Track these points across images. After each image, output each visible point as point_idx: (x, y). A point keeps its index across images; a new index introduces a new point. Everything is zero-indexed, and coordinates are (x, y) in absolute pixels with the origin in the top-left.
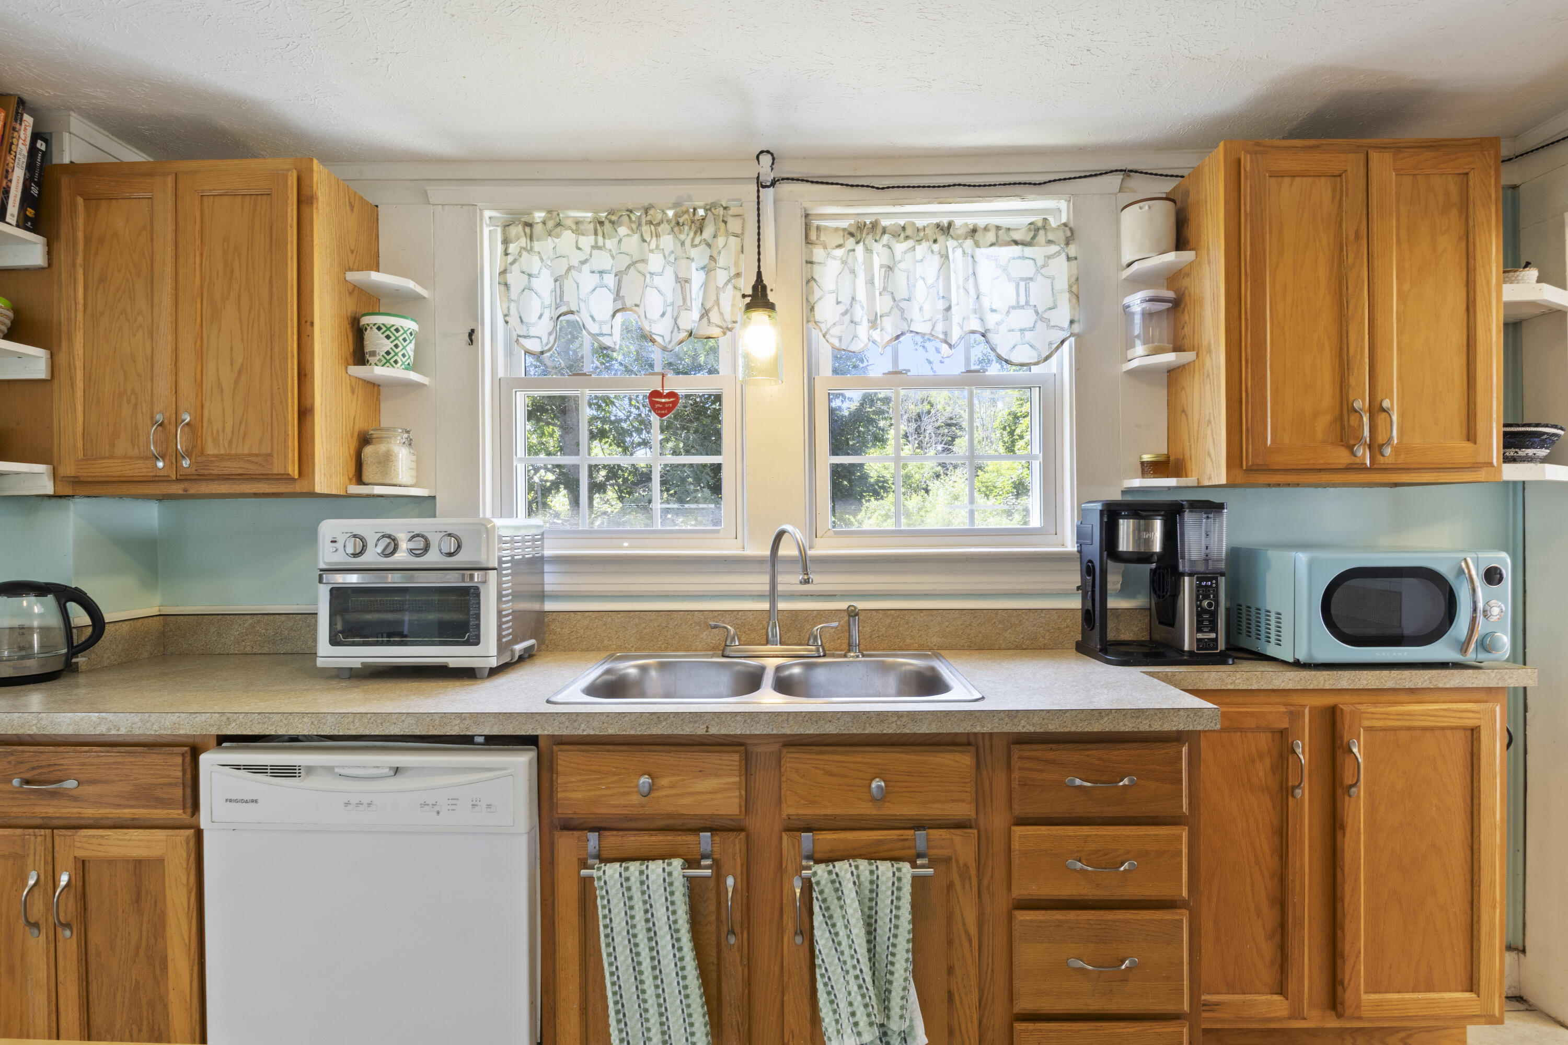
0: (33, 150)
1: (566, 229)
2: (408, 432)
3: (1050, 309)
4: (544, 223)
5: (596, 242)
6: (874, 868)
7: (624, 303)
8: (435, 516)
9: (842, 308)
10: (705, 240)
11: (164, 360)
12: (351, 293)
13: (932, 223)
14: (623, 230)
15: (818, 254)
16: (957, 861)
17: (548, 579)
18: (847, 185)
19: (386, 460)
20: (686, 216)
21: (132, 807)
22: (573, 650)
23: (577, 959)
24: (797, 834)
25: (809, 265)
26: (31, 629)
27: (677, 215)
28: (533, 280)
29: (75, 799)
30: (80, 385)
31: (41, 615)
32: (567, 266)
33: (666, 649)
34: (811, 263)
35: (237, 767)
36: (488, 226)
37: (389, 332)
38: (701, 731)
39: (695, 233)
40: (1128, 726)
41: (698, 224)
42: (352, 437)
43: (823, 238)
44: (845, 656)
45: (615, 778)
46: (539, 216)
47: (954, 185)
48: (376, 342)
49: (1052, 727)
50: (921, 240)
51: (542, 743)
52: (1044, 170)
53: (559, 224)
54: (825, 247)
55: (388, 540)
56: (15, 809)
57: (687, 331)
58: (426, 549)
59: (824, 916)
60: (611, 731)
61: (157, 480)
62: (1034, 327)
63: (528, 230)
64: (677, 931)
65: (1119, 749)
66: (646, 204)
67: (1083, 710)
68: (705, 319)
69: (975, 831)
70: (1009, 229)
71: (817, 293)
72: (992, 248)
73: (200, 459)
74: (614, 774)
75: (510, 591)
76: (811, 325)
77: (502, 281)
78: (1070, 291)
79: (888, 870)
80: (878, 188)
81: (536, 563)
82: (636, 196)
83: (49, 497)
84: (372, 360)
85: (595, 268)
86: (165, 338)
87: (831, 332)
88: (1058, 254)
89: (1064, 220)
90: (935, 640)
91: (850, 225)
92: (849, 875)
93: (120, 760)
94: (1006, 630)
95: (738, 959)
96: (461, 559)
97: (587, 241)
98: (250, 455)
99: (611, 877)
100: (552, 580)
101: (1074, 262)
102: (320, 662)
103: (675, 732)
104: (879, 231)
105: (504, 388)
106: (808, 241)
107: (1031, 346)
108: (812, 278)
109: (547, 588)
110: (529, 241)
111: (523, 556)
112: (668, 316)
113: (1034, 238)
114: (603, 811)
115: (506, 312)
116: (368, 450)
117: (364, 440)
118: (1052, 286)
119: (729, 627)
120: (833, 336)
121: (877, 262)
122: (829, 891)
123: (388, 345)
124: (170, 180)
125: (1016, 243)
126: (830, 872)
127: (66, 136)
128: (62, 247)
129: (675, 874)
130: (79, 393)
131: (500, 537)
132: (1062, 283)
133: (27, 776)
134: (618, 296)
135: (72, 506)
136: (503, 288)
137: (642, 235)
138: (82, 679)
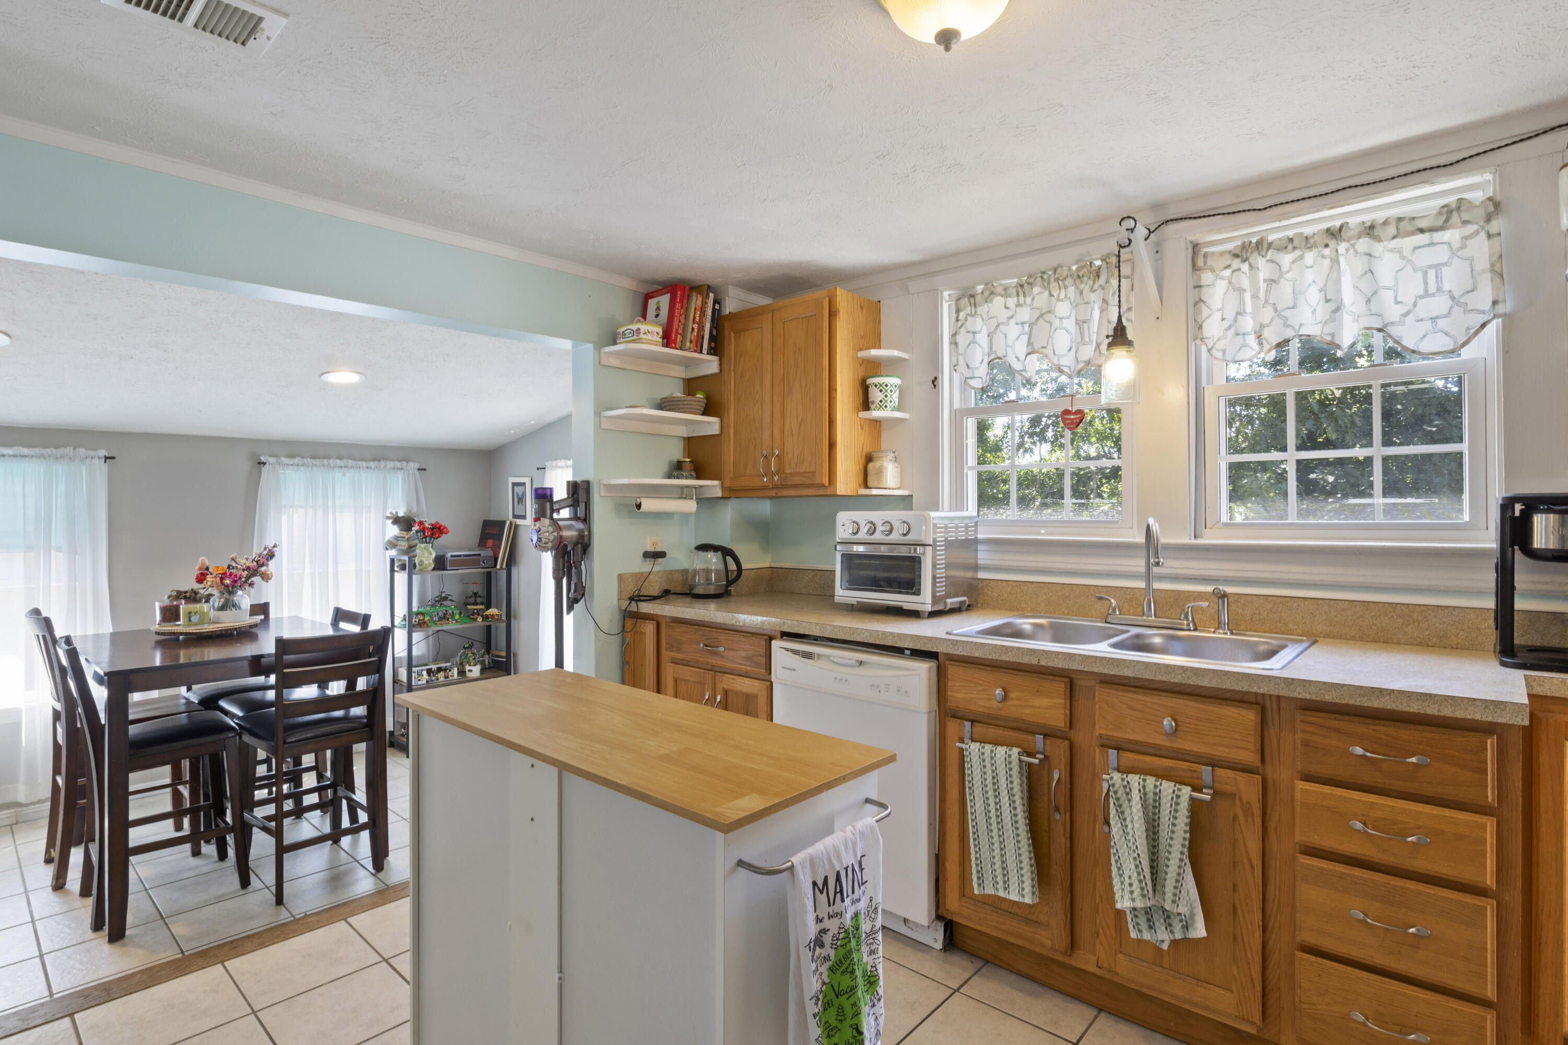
0: (714, 310)
1: (997, 296)
2: (894, 452)
3: (1468, 292)
4: (982, 293)
5: (1018, 301)
6: (1158, 783)
7: (1033, 348)
8: (912, 509)
9: (1226, 324)
10: (1101, 286)
11: (767, 419)
12: (861, 365)
13: (1322, 230)
14: (1036, 290)
15: (1206, 277)
16: (1241, 799)
17: (981, 555)
18: (1229, 213)
19: (880, 472)
20: (1085, 270)
21: (745, 665)
22: (1000, 609)
23: (958, 803)
24: (1106, 749)
25: (1197, 290)
26: (711, 570)
27: (1078, 270)
28: (977, 336)
29: (723, 657)
30: (732, 436)
31: (716, 563)
32: (996, 324)
33: (1068, 614)
34: (1199, 287)
35: (787, 650)
36: (946, 301)
37: (881, 388)
38: (1035, 662)
39: (1094, 281)
40: (1414, 707)
41: (1095, 274)
42: (861, 457)
43: (1209, 263)
44: (1214, 632)
45: (981, 688)
46: (980, 288)
47: (1344, 189)
48: (876, 395)
49: (1329, 697)
50: (1312, 247)
51: (941, 658)
52: (1459, 148)
53: (992, 293)
54: (1213, 270)
55: (870, 525)
56: (701, 659)
57: (1085, 362)
58: (891, 531)
59: (1117, 810)
60: (977, 655)
61: (764, 488)
62: (1449, 313)
63: (972, 300)
64: (1013, 795)
65: (1410, 730)
66: (1055, 265)
67: (1362, 687)
68: (1097, 351)
69: (1259, 777)
70: (1414, 218)
71: (1205, 312)
72: (1395, 240)
73: (783, 476)
74: (981, 685)
75: (944, 561)
76: (1198, 342)
77: (953, 341)
78: (1492, 270)
79: (1170, 787)
80: (1260, 210)
81: (971, 544)
82: (1045, 261)
83: (720, 498)
84: (872, 406)
85: (1019, 321)
86: (767, 407)
87: (1217, 346)
88: (1477, 233)
89: (1490, 194)
90: (1321, 627)
91: (1235, 247)
92: (1137, 784)
93: (740, 639)
94: (1407, 626)
95: (1062, 831)
96: (910, 538)
97: (1011, 302)
98: (805, 472)
99: (974, 750)
100: (984, 556)
101: (1497, 239)
102: (837, 599)
103: (1017, 661)
104: (1265, 247)
105: (958, 417)
106: (1195, 267)
107: (1446, 334)
108: (1201, 300)
109: (980, 562)
110: (973, 308)
111: (957, 538)
112: (1073, 351)
113: (1447, 220)
114: (974, 708)
115: (955, 362)
116: (870, 466)
117: (869, 459)
118: (1472, 267)
119: (1113, 601)
120: (1217, 350)
121: (1262, 276)
122: (1121, 792)
123: (881, 396)
124: (770, 315)
125: (1422, 231)
126: (1123, 780)
127: (727, 298)
128: (725, 360)
129: (1013, 757)
130: (732, 441)
131: (935, 525)
132: (1483, 263)
133: (706, 642)
134: (1030, 343)
135: (730, 503)
136: (953, 346)
137: (1050, 292)
138: (733, 599)
